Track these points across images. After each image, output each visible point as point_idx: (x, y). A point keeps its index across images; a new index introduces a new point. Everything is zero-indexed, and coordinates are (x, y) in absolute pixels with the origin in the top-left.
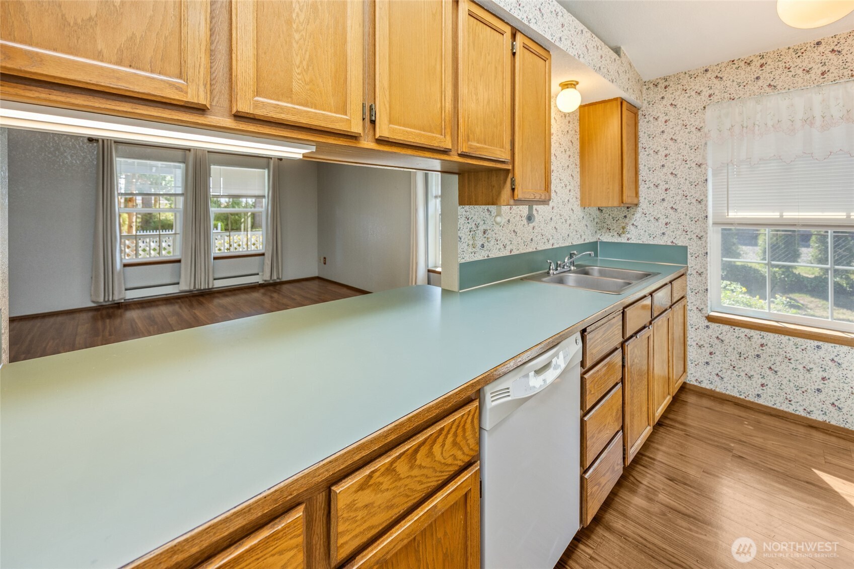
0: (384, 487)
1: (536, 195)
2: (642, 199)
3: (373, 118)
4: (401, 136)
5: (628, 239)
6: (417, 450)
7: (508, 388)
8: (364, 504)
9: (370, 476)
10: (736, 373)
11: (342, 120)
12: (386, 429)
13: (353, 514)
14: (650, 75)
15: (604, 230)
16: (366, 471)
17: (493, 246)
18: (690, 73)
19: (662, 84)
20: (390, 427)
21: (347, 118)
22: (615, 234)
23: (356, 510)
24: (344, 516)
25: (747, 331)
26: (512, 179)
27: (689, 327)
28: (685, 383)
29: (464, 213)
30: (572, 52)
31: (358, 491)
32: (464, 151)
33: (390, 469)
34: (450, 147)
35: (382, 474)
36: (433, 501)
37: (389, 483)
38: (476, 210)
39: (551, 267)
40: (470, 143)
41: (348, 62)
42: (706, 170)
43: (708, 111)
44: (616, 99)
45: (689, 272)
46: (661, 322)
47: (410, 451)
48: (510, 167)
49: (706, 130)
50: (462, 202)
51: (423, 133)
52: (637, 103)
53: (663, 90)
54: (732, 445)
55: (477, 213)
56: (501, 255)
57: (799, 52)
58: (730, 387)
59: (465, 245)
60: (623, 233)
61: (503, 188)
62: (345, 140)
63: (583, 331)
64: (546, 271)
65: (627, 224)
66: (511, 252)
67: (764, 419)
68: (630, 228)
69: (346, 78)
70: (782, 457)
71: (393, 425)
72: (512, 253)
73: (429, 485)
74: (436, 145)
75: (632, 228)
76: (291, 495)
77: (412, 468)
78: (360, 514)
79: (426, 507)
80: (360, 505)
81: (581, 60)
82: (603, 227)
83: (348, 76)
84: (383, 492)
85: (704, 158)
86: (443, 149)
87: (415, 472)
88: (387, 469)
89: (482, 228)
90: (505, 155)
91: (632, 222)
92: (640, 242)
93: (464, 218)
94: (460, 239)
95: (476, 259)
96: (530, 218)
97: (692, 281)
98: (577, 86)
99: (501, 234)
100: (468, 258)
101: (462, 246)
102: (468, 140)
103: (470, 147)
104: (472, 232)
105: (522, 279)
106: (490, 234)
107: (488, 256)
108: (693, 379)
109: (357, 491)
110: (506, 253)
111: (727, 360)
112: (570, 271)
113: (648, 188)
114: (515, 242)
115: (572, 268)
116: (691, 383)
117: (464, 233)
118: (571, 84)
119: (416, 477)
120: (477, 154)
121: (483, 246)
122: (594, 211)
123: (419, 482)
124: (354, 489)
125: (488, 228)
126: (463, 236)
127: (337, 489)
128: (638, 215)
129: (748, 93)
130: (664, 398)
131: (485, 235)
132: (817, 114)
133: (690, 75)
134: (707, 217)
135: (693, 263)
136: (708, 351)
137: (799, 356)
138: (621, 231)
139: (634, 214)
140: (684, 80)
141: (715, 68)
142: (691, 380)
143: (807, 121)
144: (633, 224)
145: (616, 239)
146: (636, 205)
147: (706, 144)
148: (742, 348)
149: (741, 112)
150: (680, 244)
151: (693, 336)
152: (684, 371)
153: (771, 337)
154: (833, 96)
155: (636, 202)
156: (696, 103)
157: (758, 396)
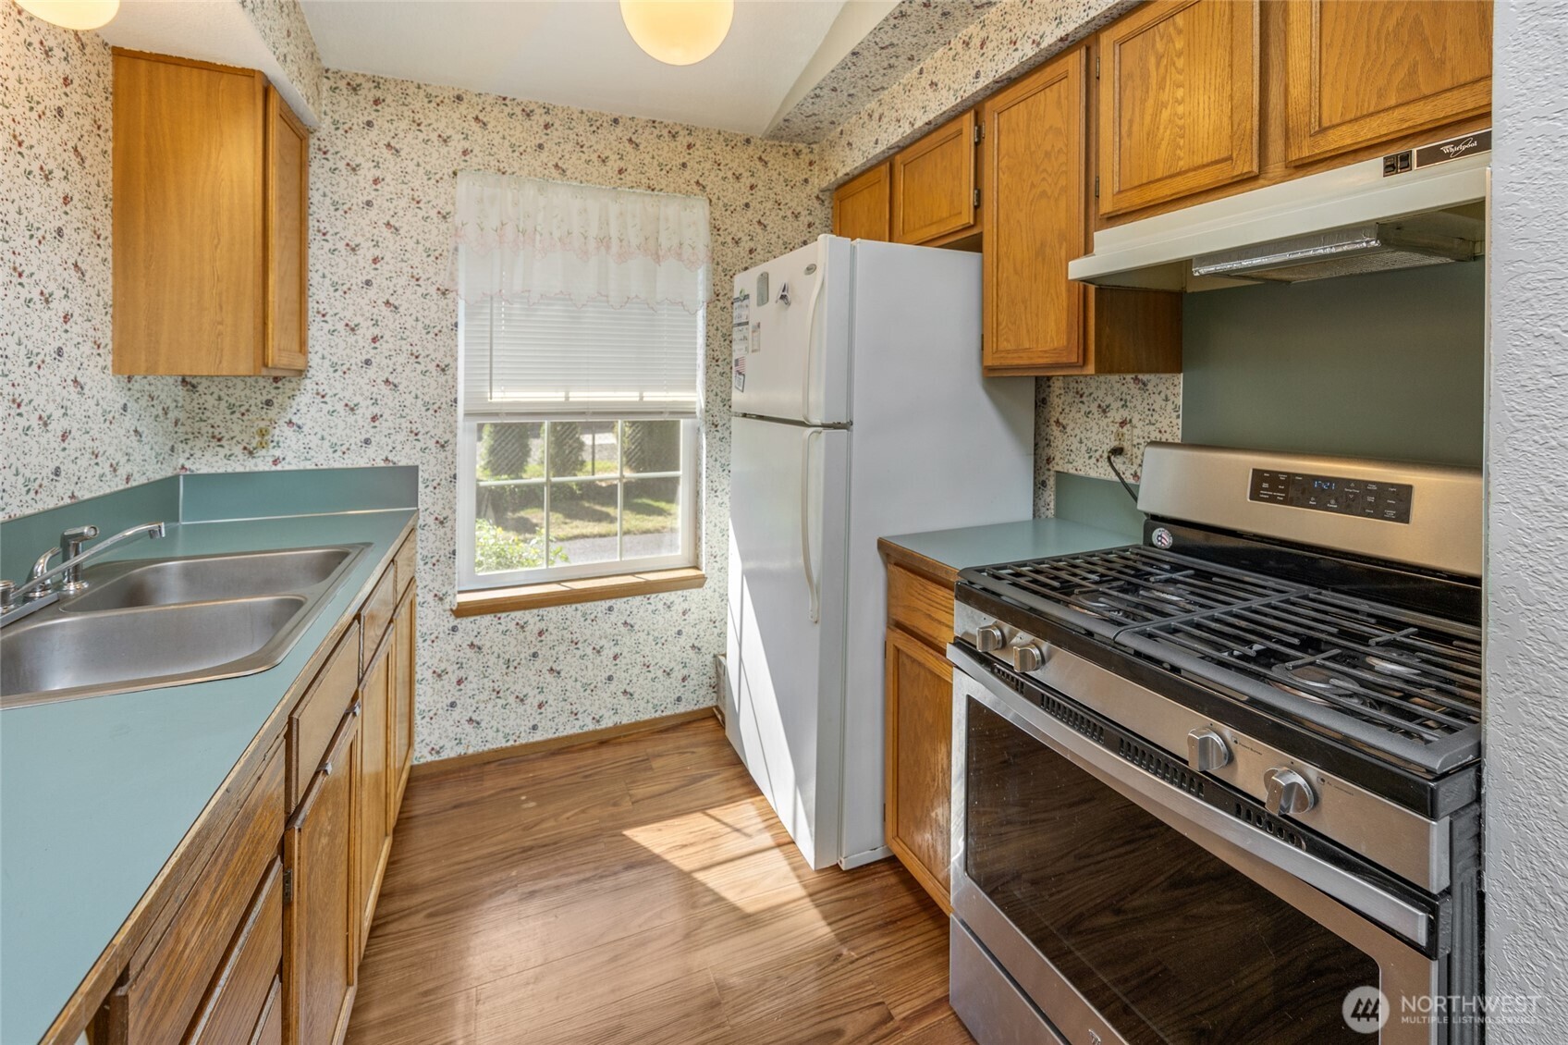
2: (314, 360)
5: (275, 462)
10: (500, 702)
14: (340, 59)
15: (201, 443)
18: (430, 90)
19: (368, 92)
22: (237, 450)
27: (420, 642)
28: (412, 769)
42: (455, 303)
43: (463, 184)
44: (249, 74)
49: (457, 219)
57: (593, 123)
60: (262, 446)
65: (273, 422)
68: (282, 432)
75: (288, 431)
82: (197, 435)
85: (453, 279)
91: (289, 416)
92: (309, 466)
97: (426, 542)
108: (426, 751)
111: (486, 682)
113: (331, 332)
115: (72, 587)
116: (424, 761)
122: (167, 389)
128: (303, 400)
129: (526, 169)
132: (614, 233)
133: (428, 96)
134: (455, 401)
135: (430, 500)
136: (454, 680)
137: (588, 632)
138: (254, 443)
139: (292, 397)
140: (418, 102)
141: (475, 99)
142: (422, 755)
143: (604, 241)
144: (290, 423)
145: (241, 465)
146: (301, 373)
147: (456, 249)
148: (511, 651)
149: (516, 204)
150: (403, 462)
151: (426, 656)
152: (410, 744)
153: (553, 613)
154: (630, 211)
155: (299, 364)
156: (440, 159)
157: (535, 728)
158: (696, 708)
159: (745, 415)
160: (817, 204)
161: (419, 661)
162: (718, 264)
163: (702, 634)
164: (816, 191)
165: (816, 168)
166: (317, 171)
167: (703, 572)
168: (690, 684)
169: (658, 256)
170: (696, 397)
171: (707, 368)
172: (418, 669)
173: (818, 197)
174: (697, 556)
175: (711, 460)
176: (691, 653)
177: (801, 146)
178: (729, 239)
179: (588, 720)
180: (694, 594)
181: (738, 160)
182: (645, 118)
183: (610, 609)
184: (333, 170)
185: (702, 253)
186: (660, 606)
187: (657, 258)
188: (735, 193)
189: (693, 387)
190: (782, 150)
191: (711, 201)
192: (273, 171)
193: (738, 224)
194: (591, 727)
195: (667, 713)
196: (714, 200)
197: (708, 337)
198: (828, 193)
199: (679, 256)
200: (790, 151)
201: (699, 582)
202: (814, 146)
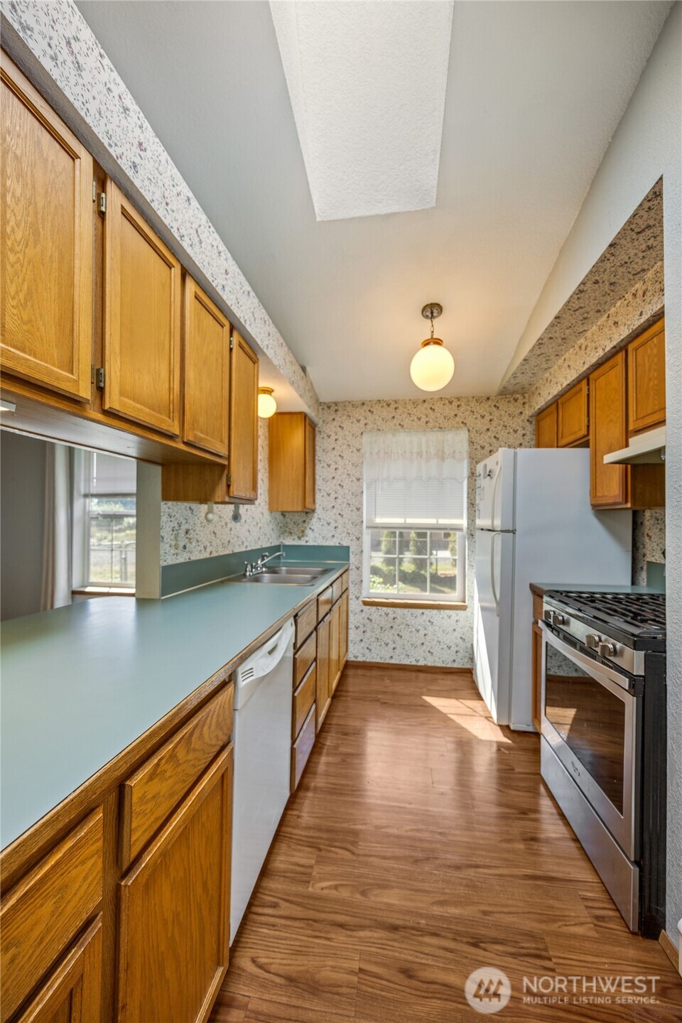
0: (168, 774)
1: (247, 493)
2: (317, 506)
3: (102, 385)
4: (132, 412)
5: (306, 542)
6: (192, 734)
7: (252, 669)
8: (152, 795)
9: (158, 765)
10: (379, 644)
11: (68, 380)
12: (171, 713)
13: (143, 807)
14: (325, 398)
15: (286, 534)
16: (155, 760)
17: (194, 547)
18: (353, 403)
19: (334, 408)
20: (174, 711)
21: (74, 378)
22: (296, 537)
23: (146, 803)
24: (137, 810)
25: (384, 609)
26: (227, 476)
27: (350, 613)
28: (347, 661)
29: (167, 510)
30: (275, 362)
31: (149, 780)
32: (190, 439)
33: (173, 756)
34: (177, 432)
35: (167, 762)
36: (201, 784)
37: (171, 770)
38: (179, 507)
39: (248, 569)
40: (195, 432)
41: (75, 310)
42: (362, 483)
43: (365, 436)
44: (300, 413)
45: (351, 568)
46: (336, 608)
47: (187, 735)
48: (226, 463)
49: (362, 451)
50: (166, 497)
51: (152, 412)
52: (316, 419)
53: (333, 412)
54: (380, 696)
55: (179, 511)
56: (202, 557)
57: (415, 404)
58: (375, 656)
59: (167, 546)
60: (303, 536)
61: (218, 484)
62: (69, 404)
63: (296, 616)
64: (242, 573)
65: (306, 528)
66: (211, 554)
67: (395, 673)
68: (308, 532)
69: (73, 329)
70: (406, 695)
71: (176, 708)
72: (212, 556)
73: (199, 767)
74: (165, 428)
75: (310, 532)
76: (95, 794)
77: (188, 752)
78: (150, 806)
79: (196, 791)
80: (149, 797)
81: (282, 371)
82: (285, 531)
83: (75, 327)
84: (166, 780)
85: (361, 474)
86: (170, 434)
87: (191, 756)
88: (171, 756)
89: (184, 527)
90: (223, 451)
91: (310, 526)
92: (316, 544)
93: (166, 516)
94: (163, 538)
95: (178, 562)
96: (236, 517)
97: (352, 575)
98: (273, 394)
99: (202, 535)
100: (171, 560)
101: (164, 547)
102: (194, 429)
103: (195, 436)
104: (175, 532)
105: (222, 582)
106: (192, 534)
107: (189, 559)
108: (352, 656)
109: (147, 782)
110: (206, 555)
111: (374, 634)
112: (262, 572)
113: (323, 496)
114: (214, 544)
115: (264, 569)
116: (351, 660)
117: (166, 532)
118: (268, 391)
119: (191, 760)
120: (201, 445)
121: (185, 547)
122: (279, 516)
123: (193, 765)
124: (145, 781)
125: (190, 528)
126: (166, 536)
127: (132, 783)
128: (314, 520)
129: (388, 427)
130: (337, 673)
131: (187, 536)
132: (424, 449)
133: (353, 405)
134: (362, 522)
135: (354, 560)
136: (362, 631)
137: (413, 622)
138: (301, 535)
139: (311, 519)
140: (349, 408)
141: (369, 403)
142: (351, 657)
143: (420, 454)
144: (310, 529)
145: (297, 543)
146: (313, 511)
147: (362, 463)
148: (383, 624)
149: (384, 442)
150: (345, 544)
151: (353, 620)
152: (347, 651)
153: (399, 611)
154: (431, 439)
155: (313, 508)
156: (356, 428)
157: (392, 657)
158: (463, 667)
159: (482, 529)
160: (528, 424)
161: (350, 621)
162: (473, 459)
163: (466, 633)
164: (527, 417)
165: (527, 406)
166: (318, 438)
167: (466, 604)
168: (460, 655)
169: (443, 457)
170: (463, 522)
171: (468, 508)
172: (350, 623)
173: (528, 420)
174: (464, 597)
175: (470, 552)
176: (461, 641)
177: (518, 396)
178: (479, 447)
179: (413, 660)
180: (461, 613)
181: (482, 409)
182: (438, 397)
183: (423, 613)
184: (323, 438)
185: (465, 455)
186: (445, 616)
187: (443, 459)
188: (481, 425)
189: (461, 517)
190: (507, 400)
191: (469, 430)
192: (307, 439)
193: (484, 439)
194: (414, 663)
195: (448, 666)
196: (471, 429)
197: (468, 494)
198: (534, 418)
199: (454, 457)
200: (512, 399)
201: (464, 608)
202: (526, 395)
